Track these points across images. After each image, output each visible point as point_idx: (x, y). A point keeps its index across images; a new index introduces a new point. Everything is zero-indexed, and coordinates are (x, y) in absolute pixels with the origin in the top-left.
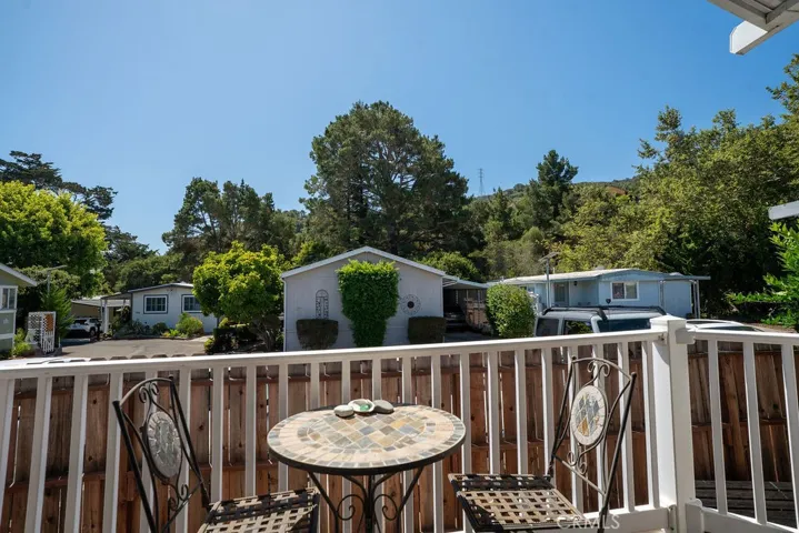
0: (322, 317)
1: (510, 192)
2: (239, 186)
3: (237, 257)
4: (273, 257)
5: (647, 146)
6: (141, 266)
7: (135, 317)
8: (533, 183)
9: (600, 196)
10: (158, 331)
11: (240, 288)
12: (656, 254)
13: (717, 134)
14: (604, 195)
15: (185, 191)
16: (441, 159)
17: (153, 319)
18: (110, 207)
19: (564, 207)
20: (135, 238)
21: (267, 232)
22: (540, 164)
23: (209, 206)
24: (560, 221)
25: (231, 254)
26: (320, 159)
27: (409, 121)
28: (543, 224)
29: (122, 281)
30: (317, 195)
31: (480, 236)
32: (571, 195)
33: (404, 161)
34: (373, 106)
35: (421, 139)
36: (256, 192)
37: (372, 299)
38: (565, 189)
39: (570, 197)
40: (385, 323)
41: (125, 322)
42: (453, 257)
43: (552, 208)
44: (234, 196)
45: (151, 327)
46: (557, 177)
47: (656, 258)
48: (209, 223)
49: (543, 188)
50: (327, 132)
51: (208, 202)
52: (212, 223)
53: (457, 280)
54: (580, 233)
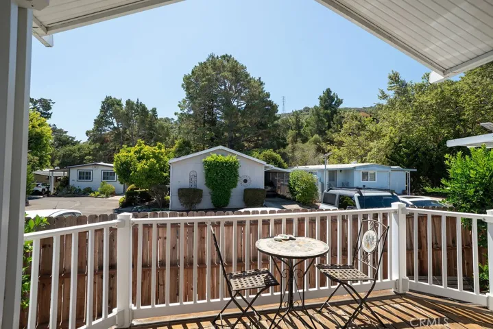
0: (193, 187)
1: (301, 111)
2: (135, 102)
3: (142, 149)
4: (163, 150)
5: (383, 93)
6: (70, 150)
7: (71, 183)
8: (315, 107)
9: (356, 118)
10: (87, 192)
11: (143, 168)
12: (387, 155)
13: (424, 85)
14: (359, 117)
15: (101, 104)
16: (262, 92)
17: (83, 184)
18: (50, 112)
19: (334, 123)
20: (66, 132)
21: (152, 132)
22: (320, 96)
23: (116, 115)
24: (331, 132)
25: (137, 148)
26: (187, 89)
27: (243, 68)
28: (321, 133)
29: (59, 159)
30: (186, 111)
31: (284, 139)
32: (339, 116)
33: (240, 92)
34: (221, 57)
35: (251, 79)
36: (146, 106)
37: (224, 177)
38: (335, 112)
39: (337, 118)
40: (230, 192)
41: (64, 186)
42: (269, 152)
43: (327, 123)
44: (132, 108)
45: (82, 190)
46: (330, 105)
47: (387, 157)
48: (116, 125)
49: (322, 111)
50: (193, 72)
51: (116, 112)
52: (118, 125)
53: (272, 167)
54: (343, 139)
